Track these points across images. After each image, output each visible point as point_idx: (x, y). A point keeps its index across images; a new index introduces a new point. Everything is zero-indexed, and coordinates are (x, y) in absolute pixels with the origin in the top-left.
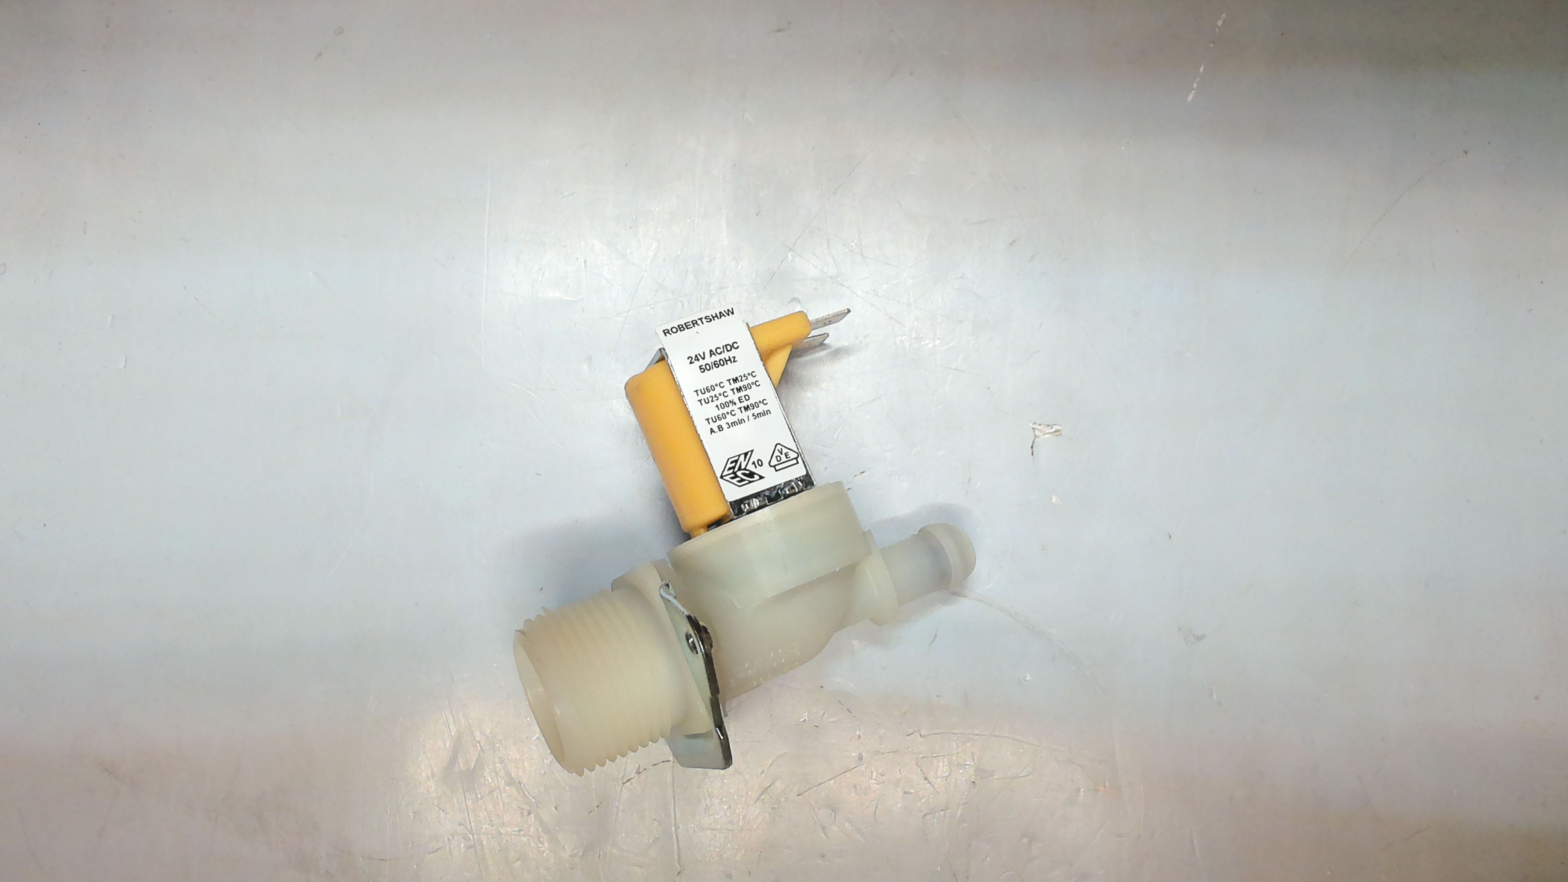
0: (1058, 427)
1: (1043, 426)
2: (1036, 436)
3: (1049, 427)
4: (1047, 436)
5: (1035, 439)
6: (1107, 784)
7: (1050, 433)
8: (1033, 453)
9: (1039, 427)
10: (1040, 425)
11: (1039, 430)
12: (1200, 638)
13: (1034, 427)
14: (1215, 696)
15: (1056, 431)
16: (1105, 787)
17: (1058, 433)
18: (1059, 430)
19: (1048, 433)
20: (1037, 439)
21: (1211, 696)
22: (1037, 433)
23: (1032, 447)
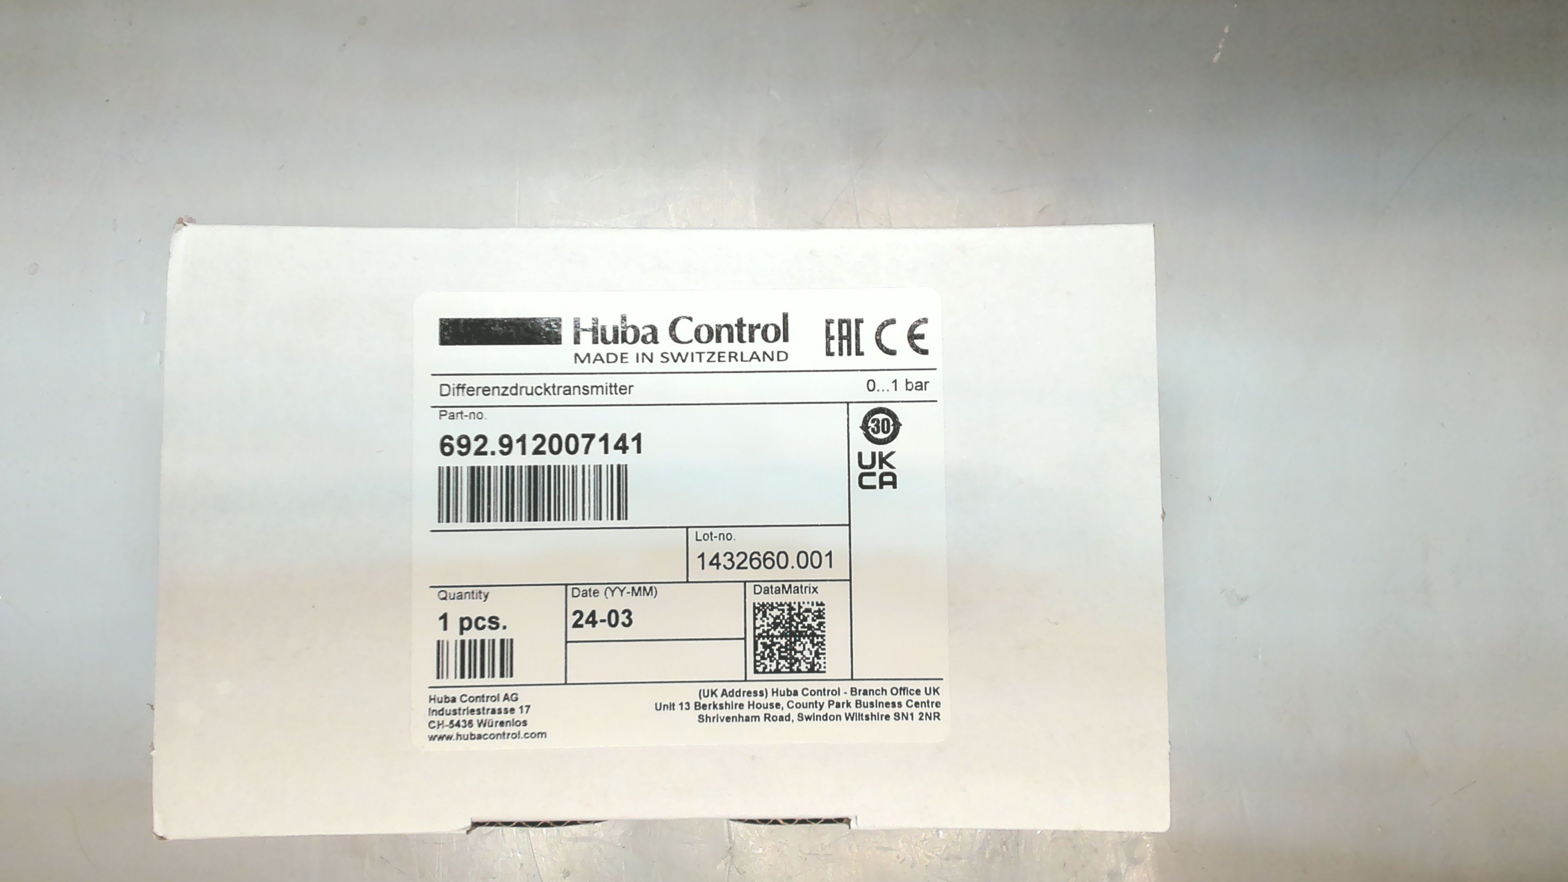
14: (1260, 656)
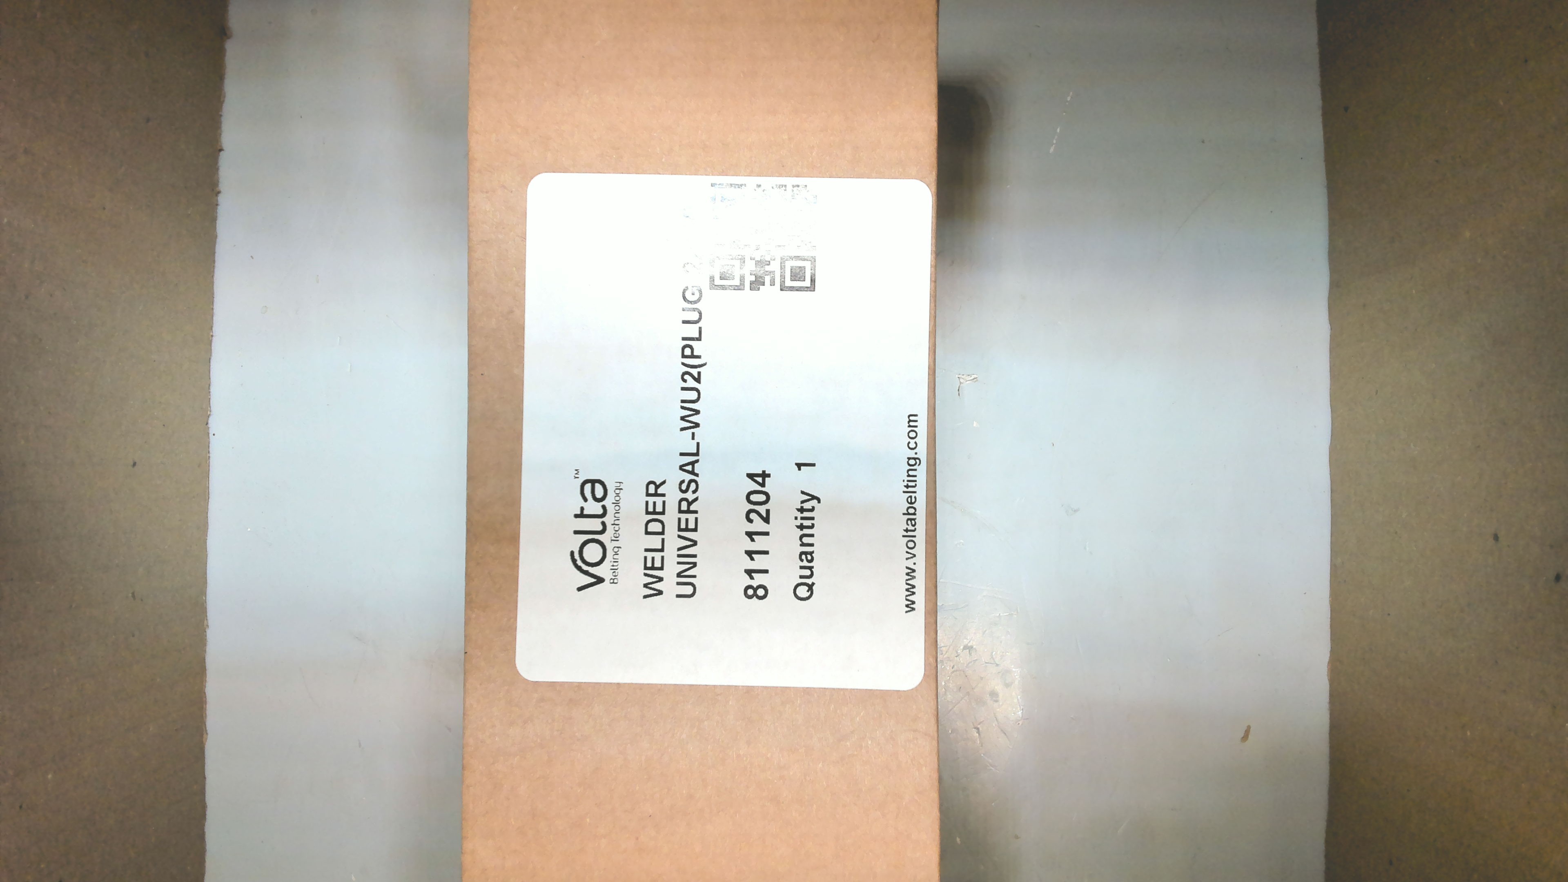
0: (975, 376)
1: (965, 376)
2: (961, 383)
3: (969, 377)
4: (968, 382)
5: (960, 384)
6: (1019, 611)
7: (971, 380)
8: (959, 395)
9: (963, 377)
10: (963, 375)
11: (963, 379)
12: (1076, 511)
13: (959, 376)
15: (973, 379)
16: (1017, 612)
17: (976, 380)
18: (976, 378)
19: (969, 380)
20: (962, 385)
21: (1085, 548)
22: (962, 381)
23: (959, 390)
